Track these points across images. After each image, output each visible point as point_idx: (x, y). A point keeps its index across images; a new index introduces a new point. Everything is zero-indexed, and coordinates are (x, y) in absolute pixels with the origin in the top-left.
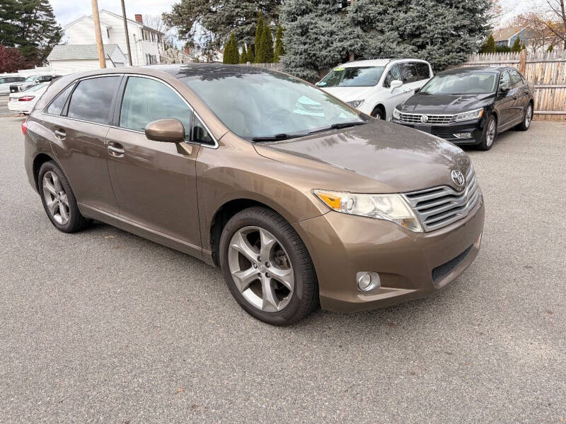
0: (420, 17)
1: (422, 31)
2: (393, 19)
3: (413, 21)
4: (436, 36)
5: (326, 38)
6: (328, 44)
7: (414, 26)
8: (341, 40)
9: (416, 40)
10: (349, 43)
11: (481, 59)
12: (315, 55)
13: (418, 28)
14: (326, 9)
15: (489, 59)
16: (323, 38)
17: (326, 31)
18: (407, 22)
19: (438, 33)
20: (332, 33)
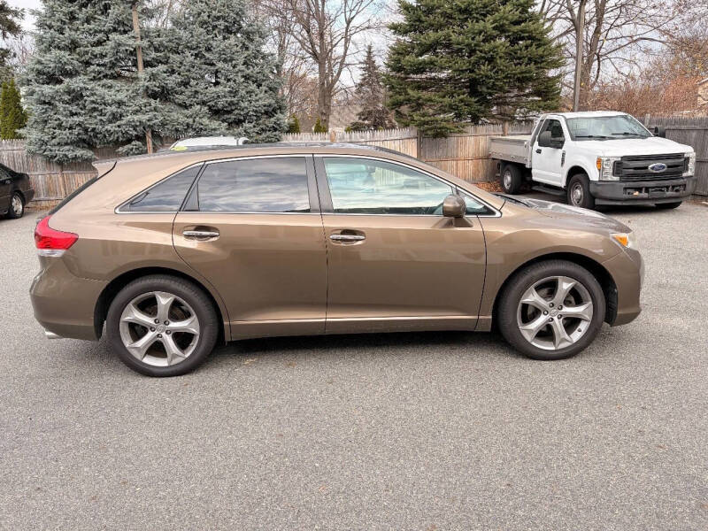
0: (230, 92)
1: (233, 108)
2: (196, 92)
3: (225, 97)
4: (251, 113)
5: (114, 108)
6: (115, 117)
7: (227, 102)
8: (135, 112)
9: (226, 116)
10: (147, 117)
11: (293, 138)
12: (94, 130)
13: (231, 104)
14: (100, 73)
15: (301, 139)
16: (109, 109)
17: (113, 100)
18: (218, 96)
19: (253, 111)
20: (120, 103)
